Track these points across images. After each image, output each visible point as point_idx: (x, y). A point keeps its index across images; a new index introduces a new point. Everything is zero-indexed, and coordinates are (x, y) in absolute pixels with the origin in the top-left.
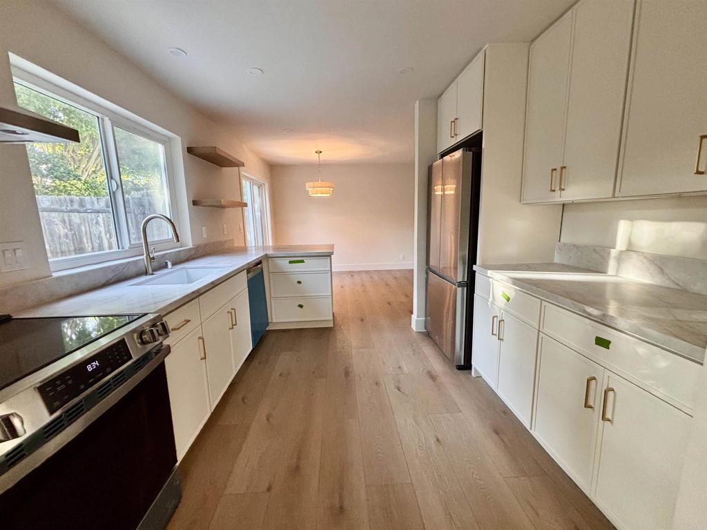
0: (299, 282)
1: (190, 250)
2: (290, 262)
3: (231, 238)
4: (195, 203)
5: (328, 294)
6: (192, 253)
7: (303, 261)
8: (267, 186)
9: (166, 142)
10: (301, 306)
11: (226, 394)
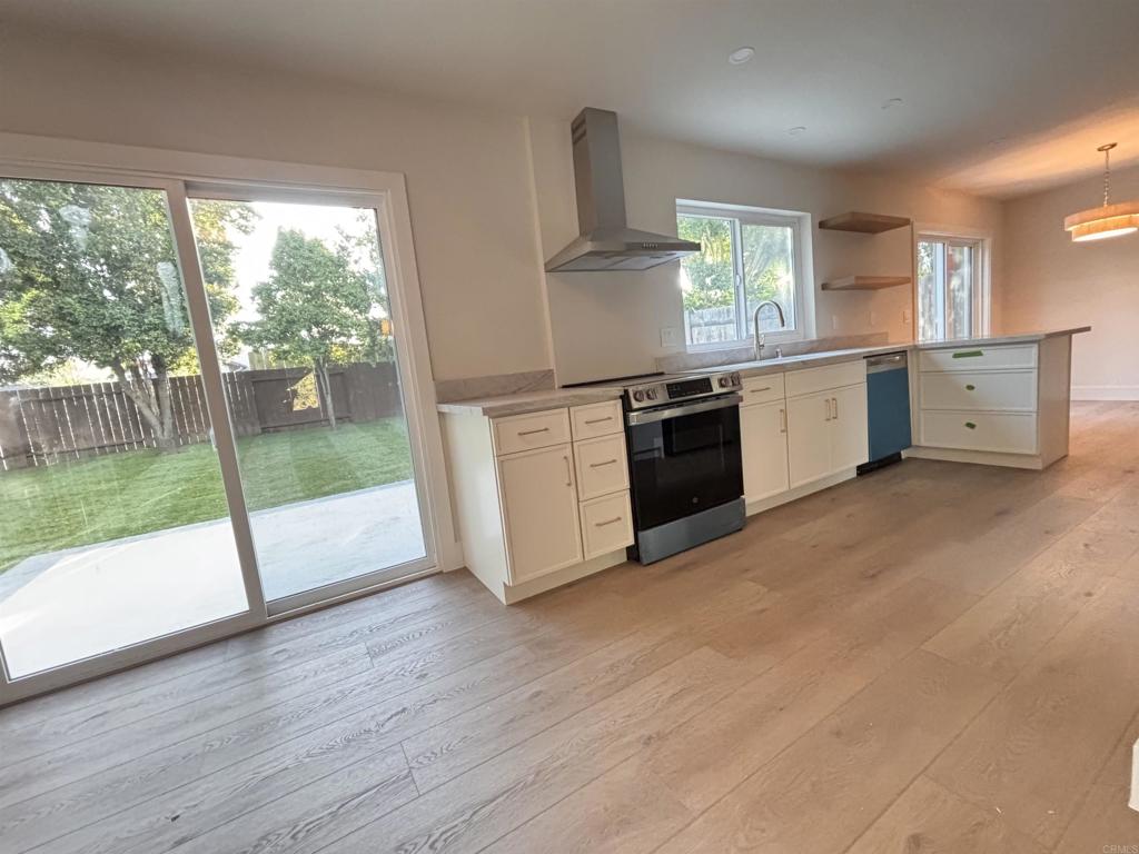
0: (970, 388)
1: (812, 342)
2: (956, 356)
3: (885, 331)
4: (824, 287)
5: (1031, 409)
6: (815, 345)
7: (979, 354)
8: (988, 243)
9: (794, 224)
10: (971, 426)
11: (822, 491)
